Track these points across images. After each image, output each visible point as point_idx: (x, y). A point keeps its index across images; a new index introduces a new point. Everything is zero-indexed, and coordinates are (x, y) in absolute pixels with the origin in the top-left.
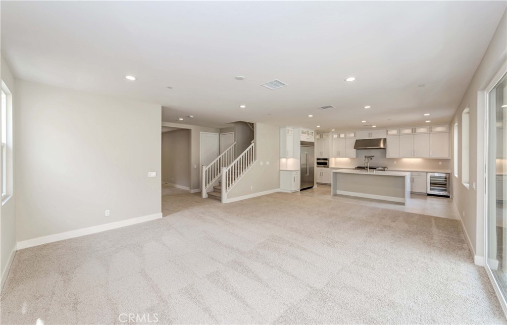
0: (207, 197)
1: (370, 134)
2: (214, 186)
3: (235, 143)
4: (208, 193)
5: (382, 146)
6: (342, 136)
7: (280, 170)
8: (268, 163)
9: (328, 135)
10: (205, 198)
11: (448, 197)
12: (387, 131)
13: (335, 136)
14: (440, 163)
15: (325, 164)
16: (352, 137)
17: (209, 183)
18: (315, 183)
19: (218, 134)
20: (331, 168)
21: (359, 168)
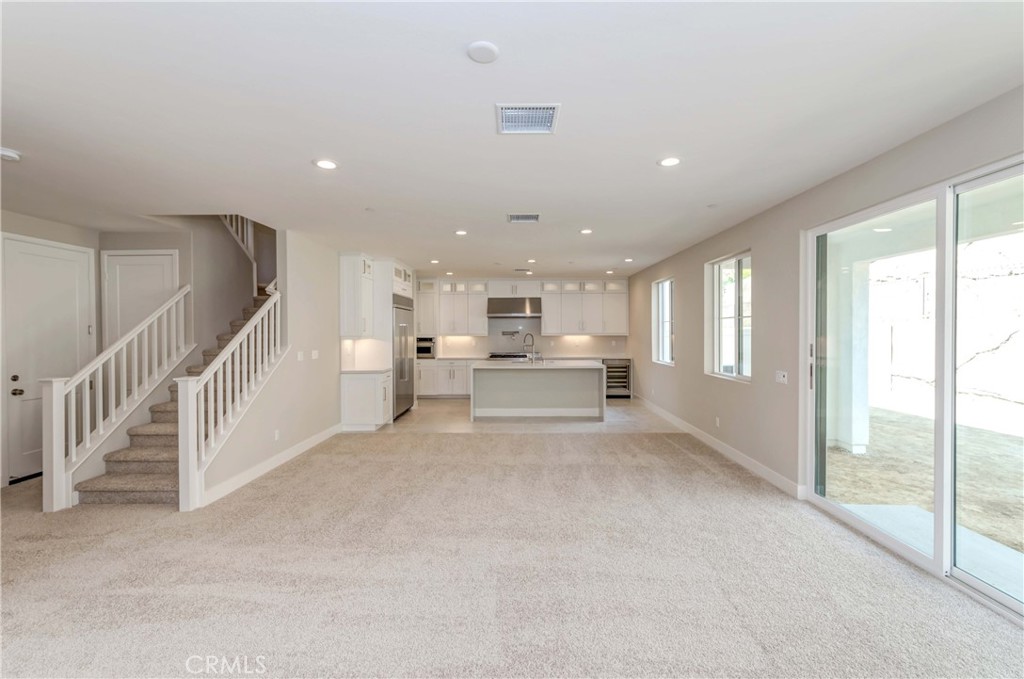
0: (77, 502)
1: (514, 289)
2: (106, 451)
3: (188, 288)
4: (78, 487)
5: (528, 312)
6: (461, 288)
7: (342, 373)
8: (315, 354)
9: (432, 284)
10: (62, 512)
11: (628, 397)
12: (543, 285)
13: (447, 288)
14: (614, 343)
15: (427, 350)
16: (481, 292)
17: (80, 440)
18: (415, 397)
19: (92, 252)
20: (439, 359)
21: (494, 356)
